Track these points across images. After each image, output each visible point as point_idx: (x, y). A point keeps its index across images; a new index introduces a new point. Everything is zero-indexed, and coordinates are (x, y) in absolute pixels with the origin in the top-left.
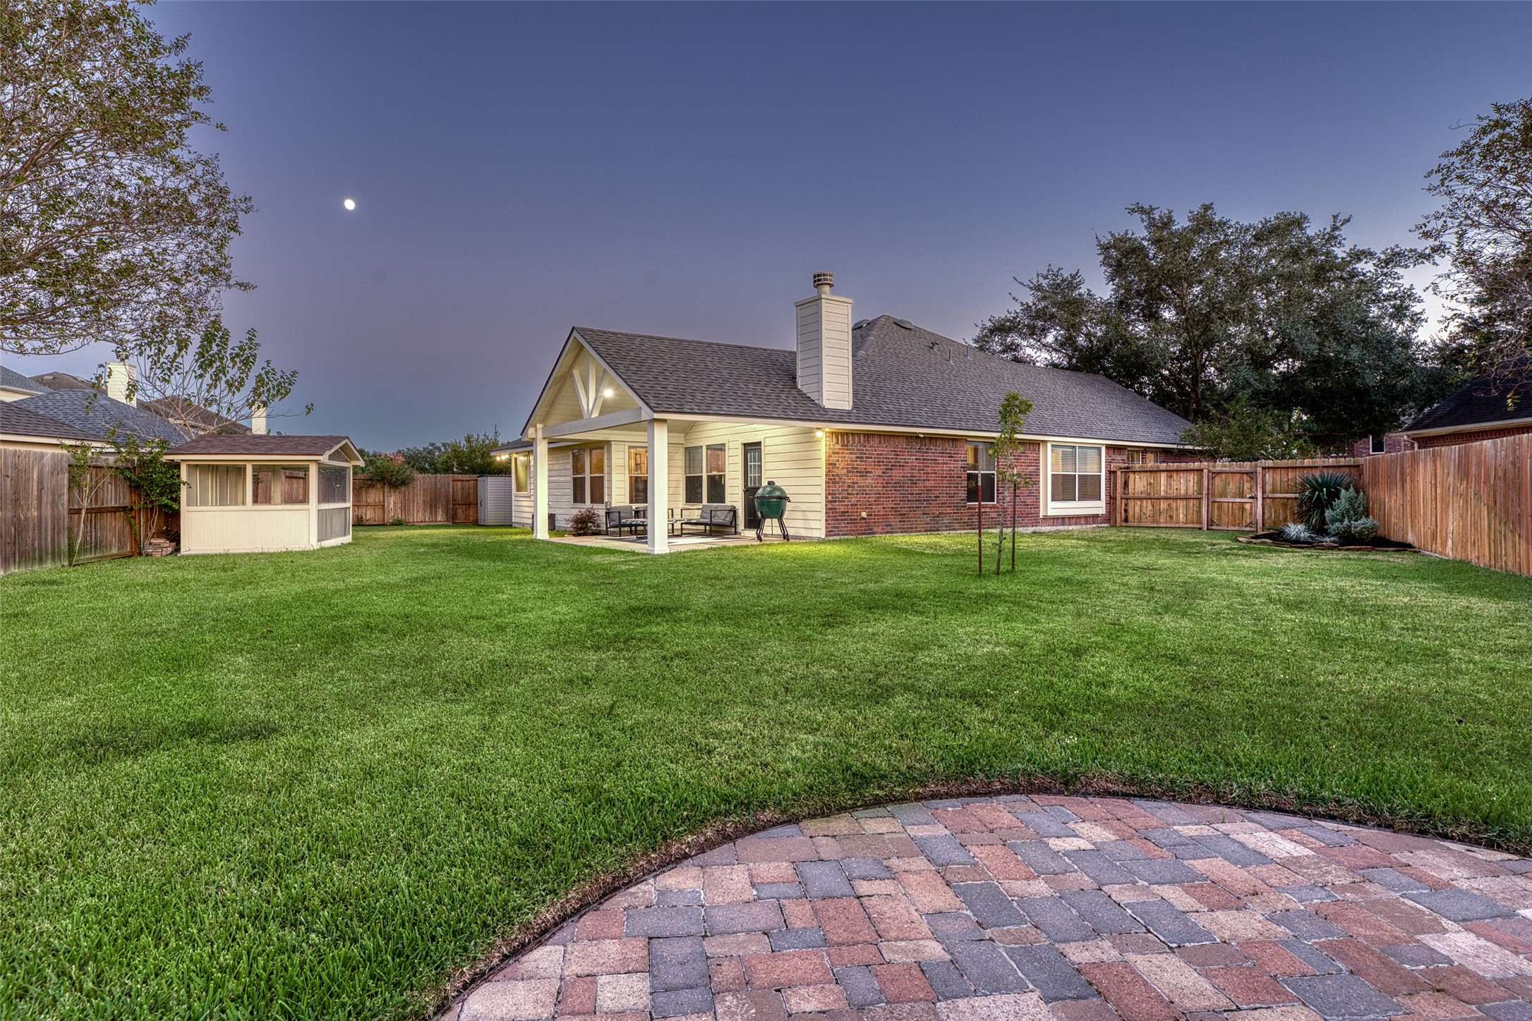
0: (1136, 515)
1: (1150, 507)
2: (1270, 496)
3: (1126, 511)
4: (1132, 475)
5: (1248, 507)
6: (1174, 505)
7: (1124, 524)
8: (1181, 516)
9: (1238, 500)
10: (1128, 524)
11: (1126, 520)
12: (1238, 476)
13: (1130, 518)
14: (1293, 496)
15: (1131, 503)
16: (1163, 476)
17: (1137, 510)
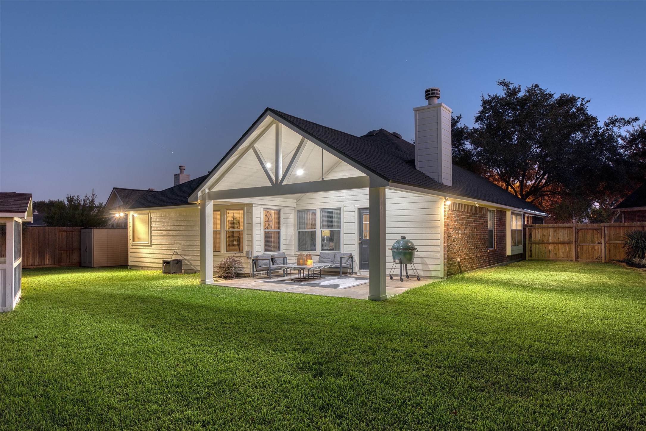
0: (537, 253)
1: (544, 249)
2: (608, 242)
3: (531, 251)
4: (533, 230)
5: (596, 248)
6: (556, 247)
7: (530, 258)
8: (561, 253)
9: (592, 245)
10: (532, 258)
11: (531, 256)
12: (591, 231)
13: (533, 255)
14: (620, 242)
15: (534, 246)
16: (551, 231)
17: (537, 250)
